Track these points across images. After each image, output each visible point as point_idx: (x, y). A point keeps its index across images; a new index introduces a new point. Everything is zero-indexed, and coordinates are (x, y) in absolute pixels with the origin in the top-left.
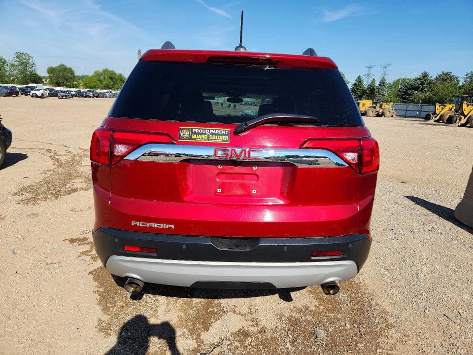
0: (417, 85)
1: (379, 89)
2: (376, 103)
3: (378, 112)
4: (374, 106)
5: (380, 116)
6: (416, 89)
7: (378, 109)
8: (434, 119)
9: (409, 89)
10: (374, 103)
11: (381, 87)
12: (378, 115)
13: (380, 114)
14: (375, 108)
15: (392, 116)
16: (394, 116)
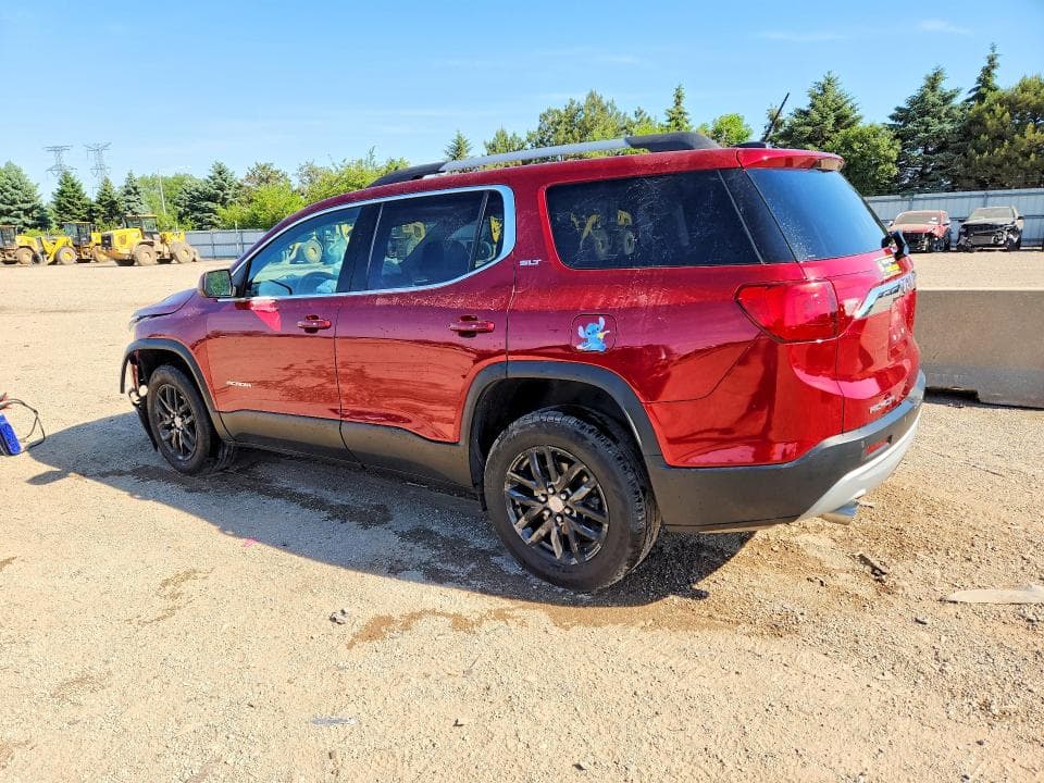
0: (213, 192)
1: (129, 201)
2: (151, 234)
3: (159, 253)
4: (148, 240)
5: (168, 262)
6: (213, 198)
7: (158, 246)
8: (289, 259)
9: (199, 199)
10: (144, 234)
11: (132, 198)
12: (162, 261)
13: (167, 257)
14: (151, 244)
15: (194, 260)
16: (197, 259)
